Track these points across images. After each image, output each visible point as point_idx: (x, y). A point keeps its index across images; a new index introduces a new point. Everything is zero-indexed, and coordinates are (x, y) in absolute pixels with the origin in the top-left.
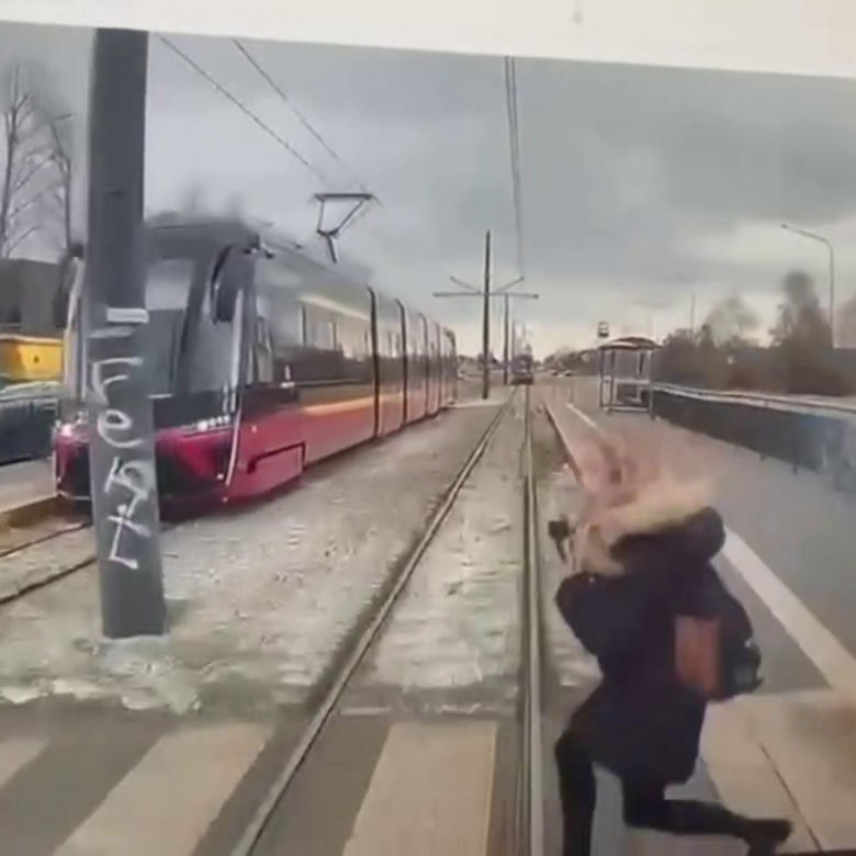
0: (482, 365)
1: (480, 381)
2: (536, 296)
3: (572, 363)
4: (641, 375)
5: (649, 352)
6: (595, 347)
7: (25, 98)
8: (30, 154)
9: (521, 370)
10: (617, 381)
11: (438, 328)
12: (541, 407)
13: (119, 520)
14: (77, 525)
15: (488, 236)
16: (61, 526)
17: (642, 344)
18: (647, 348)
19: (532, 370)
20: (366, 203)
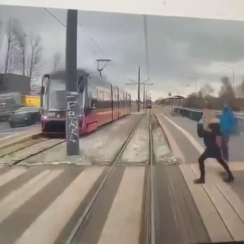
0: (137, 103)
1: (137, 107)
2: (152, 84)
3: (162, 102)
4: (180, 106)
5: (182, 100)
6: (168, 98)
7: (13, 30)
8: (14, 45)
9: (148, 104)
10: (174, 107)
11: (127, 94)
12: (154, 114)
13: (72, 133)
14: (47, 139)
15: (139, 68)
16: (44, 139)
17: (180, 97)
18: (181, 98)
19: (151, 104)
20: (109, 62)
